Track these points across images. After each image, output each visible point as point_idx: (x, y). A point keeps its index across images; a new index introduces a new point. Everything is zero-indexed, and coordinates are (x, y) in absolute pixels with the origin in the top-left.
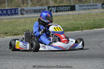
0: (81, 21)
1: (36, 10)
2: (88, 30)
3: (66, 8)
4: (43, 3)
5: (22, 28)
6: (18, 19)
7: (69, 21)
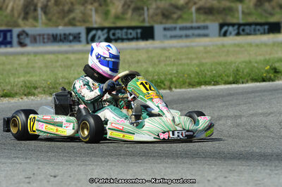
0: (168, 65)
1: (57, 35)
2: (185, 88)
3: (131, 34)
4: (74, 19)
5: (22, 79)
6: (11, 57)
7: (140, 64)
